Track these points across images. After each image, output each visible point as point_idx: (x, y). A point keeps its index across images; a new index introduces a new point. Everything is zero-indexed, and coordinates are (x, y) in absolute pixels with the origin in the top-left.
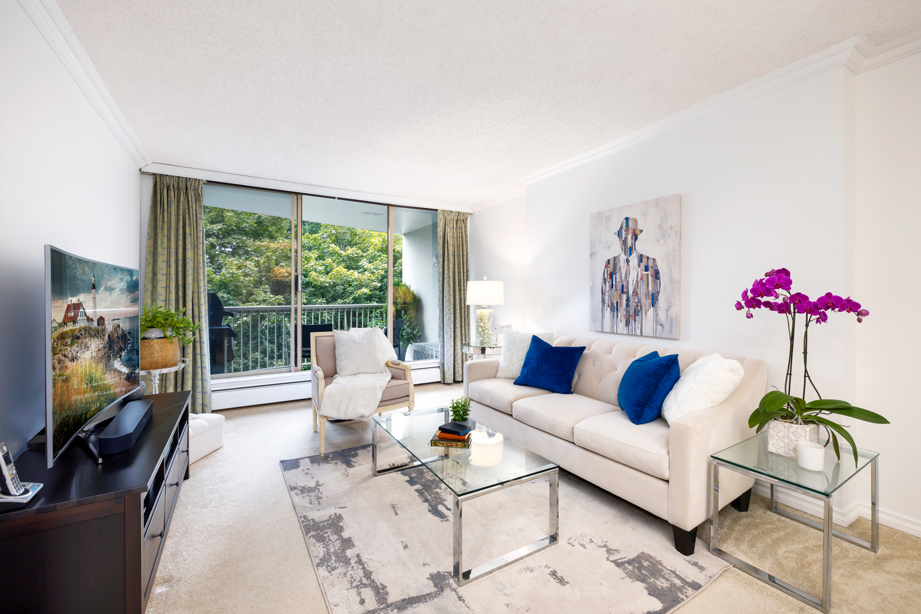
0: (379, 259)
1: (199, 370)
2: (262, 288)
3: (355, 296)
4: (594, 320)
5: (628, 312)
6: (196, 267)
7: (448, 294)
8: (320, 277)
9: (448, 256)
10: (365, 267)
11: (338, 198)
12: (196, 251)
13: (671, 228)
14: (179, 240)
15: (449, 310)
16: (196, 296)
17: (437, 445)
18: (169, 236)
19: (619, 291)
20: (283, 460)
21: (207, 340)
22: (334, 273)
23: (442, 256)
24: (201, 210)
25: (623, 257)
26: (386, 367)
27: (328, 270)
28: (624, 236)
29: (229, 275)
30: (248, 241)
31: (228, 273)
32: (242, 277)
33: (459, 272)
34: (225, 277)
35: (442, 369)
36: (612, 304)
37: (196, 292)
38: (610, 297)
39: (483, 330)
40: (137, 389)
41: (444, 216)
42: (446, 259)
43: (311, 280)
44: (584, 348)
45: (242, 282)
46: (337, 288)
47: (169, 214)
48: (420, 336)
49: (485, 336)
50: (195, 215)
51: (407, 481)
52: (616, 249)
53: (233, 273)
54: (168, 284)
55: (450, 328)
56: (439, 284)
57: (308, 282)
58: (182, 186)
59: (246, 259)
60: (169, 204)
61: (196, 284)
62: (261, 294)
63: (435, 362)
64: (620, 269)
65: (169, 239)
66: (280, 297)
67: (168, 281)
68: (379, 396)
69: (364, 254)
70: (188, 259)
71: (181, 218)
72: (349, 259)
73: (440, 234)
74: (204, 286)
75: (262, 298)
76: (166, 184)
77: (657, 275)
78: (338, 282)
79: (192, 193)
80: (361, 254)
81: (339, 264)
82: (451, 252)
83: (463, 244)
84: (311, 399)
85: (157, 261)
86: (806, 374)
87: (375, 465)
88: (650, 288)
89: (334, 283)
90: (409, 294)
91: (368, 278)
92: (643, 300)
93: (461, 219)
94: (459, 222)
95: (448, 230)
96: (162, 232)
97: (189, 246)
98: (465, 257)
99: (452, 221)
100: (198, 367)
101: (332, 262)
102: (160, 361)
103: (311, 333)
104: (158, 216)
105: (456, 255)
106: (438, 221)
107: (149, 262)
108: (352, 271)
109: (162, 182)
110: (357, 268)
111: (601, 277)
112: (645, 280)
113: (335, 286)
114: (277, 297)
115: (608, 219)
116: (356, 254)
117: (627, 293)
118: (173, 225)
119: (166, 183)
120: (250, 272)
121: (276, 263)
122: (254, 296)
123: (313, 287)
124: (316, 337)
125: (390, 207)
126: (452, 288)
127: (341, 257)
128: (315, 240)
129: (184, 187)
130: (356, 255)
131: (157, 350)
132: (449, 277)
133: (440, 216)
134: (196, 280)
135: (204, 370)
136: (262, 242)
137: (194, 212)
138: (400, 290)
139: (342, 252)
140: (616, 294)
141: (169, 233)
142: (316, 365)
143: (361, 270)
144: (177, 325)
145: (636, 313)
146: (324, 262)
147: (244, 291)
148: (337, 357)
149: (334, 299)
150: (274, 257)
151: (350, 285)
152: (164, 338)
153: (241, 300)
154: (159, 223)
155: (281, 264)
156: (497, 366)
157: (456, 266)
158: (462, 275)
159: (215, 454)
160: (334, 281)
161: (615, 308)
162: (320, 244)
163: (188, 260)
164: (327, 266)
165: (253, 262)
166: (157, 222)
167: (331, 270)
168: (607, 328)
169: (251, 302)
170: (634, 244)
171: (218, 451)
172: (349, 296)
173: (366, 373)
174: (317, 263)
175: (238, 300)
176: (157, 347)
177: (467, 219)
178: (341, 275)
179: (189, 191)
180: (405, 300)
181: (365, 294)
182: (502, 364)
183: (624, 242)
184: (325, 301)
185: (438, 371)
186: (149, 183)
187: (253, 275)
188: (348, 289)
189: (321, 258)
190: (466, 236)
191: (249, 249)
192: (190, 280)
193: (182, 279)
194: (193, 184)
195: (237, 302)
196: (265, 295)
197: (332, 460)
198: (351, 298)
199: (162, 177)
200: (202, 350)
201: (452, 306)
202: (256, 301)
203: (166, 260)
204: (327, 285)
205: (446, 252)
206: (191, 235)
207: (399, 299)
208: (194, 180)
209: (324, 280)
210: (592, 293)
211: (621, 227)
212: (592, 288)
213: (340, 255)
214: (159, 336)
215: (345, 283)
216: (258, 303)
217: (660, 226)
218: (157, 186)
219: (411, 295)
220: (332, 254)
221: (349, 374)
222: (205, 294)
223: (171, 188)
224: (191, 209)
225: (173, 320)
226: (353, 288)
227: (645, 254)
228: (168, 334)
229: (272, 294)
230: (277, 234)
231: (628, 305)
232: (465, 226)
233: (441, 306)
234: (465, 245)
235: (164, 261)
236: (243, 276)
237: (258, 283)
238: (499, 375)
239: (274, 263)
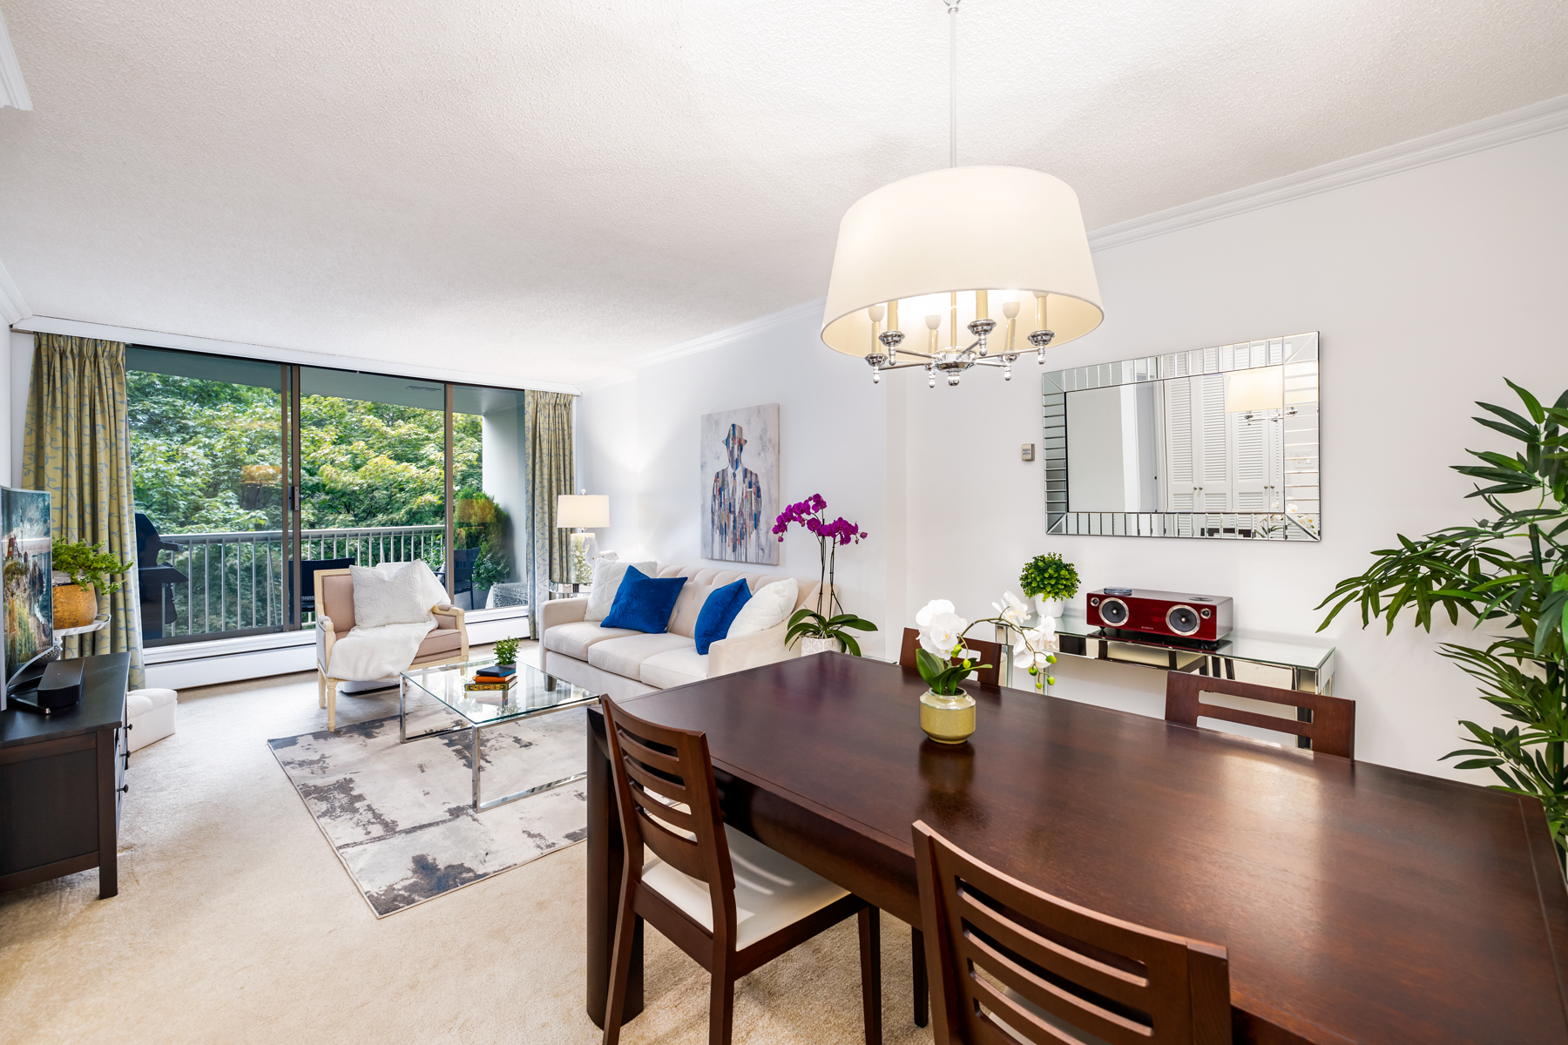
0: (460, 444)
1: (123, 633)
2: (221, 497)
3: (411, 509)
4: (704, 545)
5: (735, 535)
6: (114, 476)
7: (540, 510)
8: (343, 475)
9: (541, 457)
10: (432, 457)
11: (360, 372)
12: (114, 452)
13: (770, 440)
14: (83, 436)
15: (543, 534)
16: (115, 520)
17: (472, 690)
18: (65, 429)
19: (727, 510)
20: (271, 738)
21: (136, 588)
22: (370, 467)
23: (531, 457)
24: (123, 388)
25: (730, 471)
26: (432, 614)
27: (359, 462)
28: (731, 446)
29: (150, 475)
30: (188, 407)
31: (147, 471)
32: (177, 478)
33: (558, 480)
34: (142, 477)
35: (532, 620)
36: (721, 525)
37: (116, 514)
38: (719, 517)
39: (580, 562)
40: (49, 651)
41: (534, 399)
42: (537, 460)
43: (324, 479)
44: (686, 579)
45: (178, 486)
46: (376, 494)
47: (66, 395)
48: (508, 573)
49: (582, 569)
50: (111, 396)
51: (445, 744)
52: (724, 463)
53: (158, 470)
54: (65, 503)
55: (544, 560)
56: (528, 497)
57: (318, 484)
58: (88, 351)
59: (184, 441)
60: (64, 380)
61: (115, 503)
62: (218, 508)
63: (522, 610)
64: (728, 484)
65: (65, 434)
66: (260, 513)
67: (65, 498)
68: (415, 648)
69: (431, 435)
70: (101, 464)
71: (87, 401)
72: (401, 442)
73: (529, 424)
74: (130, 505)
75: (220, 515)
76: (58, 349)
77: (758, 494)
78: (378, 482)
79: (107, 362)
80: (426, 434)
81: (380, 451)
82: (545, 451)
83: (564, 439)
84: (316, 670)
85: (43, 468)
86: (833, 593)
87: (404, 733)
88: (753, 508)
89: (369, 486)
90: (490, 509)
91: (437, 477)
92: (748, 521)
93: (561, 404)
94: (558, 407)
95: (541, 419)
96: (52, 422)
97: (101, 444)
98: (567, 458)
99: (547, 406)
100: (121, 629)
101: (366, 447)
102: (67, 618)
103: (315, 571)
104: (45, 398)
105: (553, 454)
106: (526, 406)
107: (29, 470)
108: (405, 464)
109: (50, 344)
110: (416, 459)
111: (711, 494)
112: (749, 498)
113: (373, 490)
114: (253, 514)
115: (717, 423)
116: (416, 434)
117: (734, 513)
118: (73, 412)
119: (59, 346)
120: (195, 468)
121: (250, 449)
122: (203, 512)
123: (327, 494)
124: (323, 577)
125: (448, 385)
126: (546, 502)
127: (386, 438)
128: (332, 406)
129: (91, 353)
130: (416, 437)
131: (61, 602)
132: (542, 487)
133: (528, 399)
134: (115, 496)
135: (131, 633)
136: (219, 410)
137: (111, 392)
138: (475, 504)
139: (389, 429)
140: (725, 513)
141: (65, 424)
142: (323, 615)
143: (424, 463)
144: (95, 565)
145: (742, 537)
146: (350, 448)
147: (181, 502)
148: (356, 603)
149: (371, 513)
150: (244, 439)
151: (402, 490)
152: (72, 584)
153: (175, 520)
154: (47, 409)
155: (261, 451)
156: (585, 605)
157: (553, 470)
158: (563, 483)
159: (163, 742)
160: (370, 481)
161: (723, 531)
162: (342, 415)
163: (99, 467)
164: (356, 456)
165: (199, 448)
166: (42, 408)
167: (364, 463)
168: (717, 556)
169: (197, 523)
170: (739, 456)
171: (167, 739)
172: (399, 509)
173: (400, 623)
174: (337, 449)
175: (170, 519)
176: (62, 597)
177: (570, 402)
178: (383, 471)
179: (101, 360)
180: (484, 518)
181: (432, 504)
182: (591, 604)
183: (731, 453)
184: (353, 518)
185: (526, 622)
186: (27, 347)
187: (200, 473)
188: (398, 495)
189: (340, 441)
190: (570, 427)
191: (191, 423)
192: (104, 496)
193: (91, 494)
194: (108, 349)
195: (168, 524)
196: (229, 510)
197: (345, 733)
198: (403, 511)
199: (50, 337)
200: (128, 602)
201: (547, 528)
202: (208, 522)
203: (60, 465)
204: (357, 488)
205: (537, 451)
206: (104, 428)
207: (474, 517)
208: (109, 343)
209: (352, 480)
210: (703, 513)
211: (729, 435)
212: (703, 506)
213: (384, 436)
214: (62, 582)
215: (391, 485)
216: (213, 525)
217: (761, 438)
218: (42, 351)
219: (493, 511)
220: (367, 433)
221: (375, 625)
222: (130, 518)
223: (68, 354)
224: (104, 387)
225: (87, 557)
226: (408, 494)
227: (750, 468)
228: (79, 578)
229: (241, 507)
230: (250, 393)
231: (734, 527)
232: (568, 414)
233: (530, 529)
234: (567, 440)
235: (56, 468)
236: (178, 475)
237: (212, 489)
238: (587, 617)
239: (246, 449)
